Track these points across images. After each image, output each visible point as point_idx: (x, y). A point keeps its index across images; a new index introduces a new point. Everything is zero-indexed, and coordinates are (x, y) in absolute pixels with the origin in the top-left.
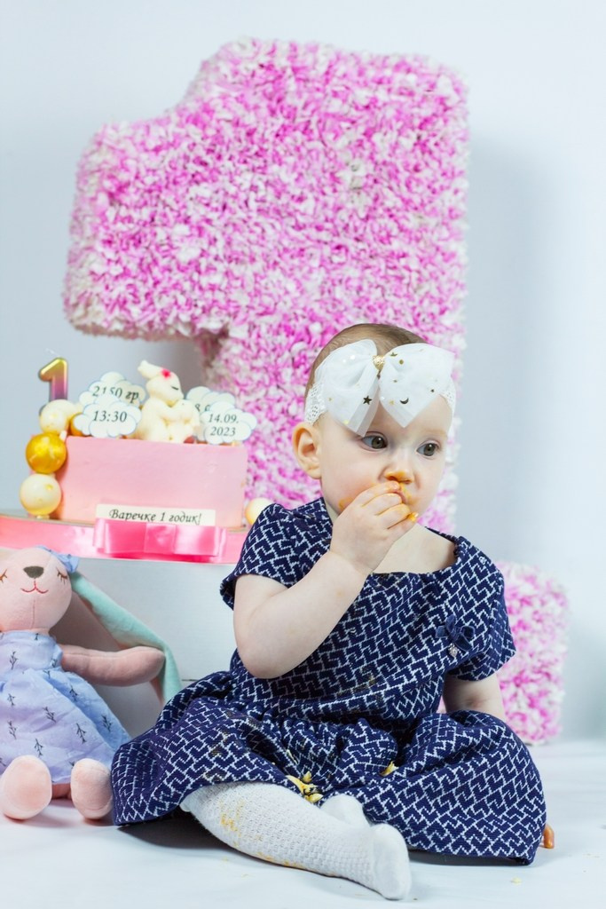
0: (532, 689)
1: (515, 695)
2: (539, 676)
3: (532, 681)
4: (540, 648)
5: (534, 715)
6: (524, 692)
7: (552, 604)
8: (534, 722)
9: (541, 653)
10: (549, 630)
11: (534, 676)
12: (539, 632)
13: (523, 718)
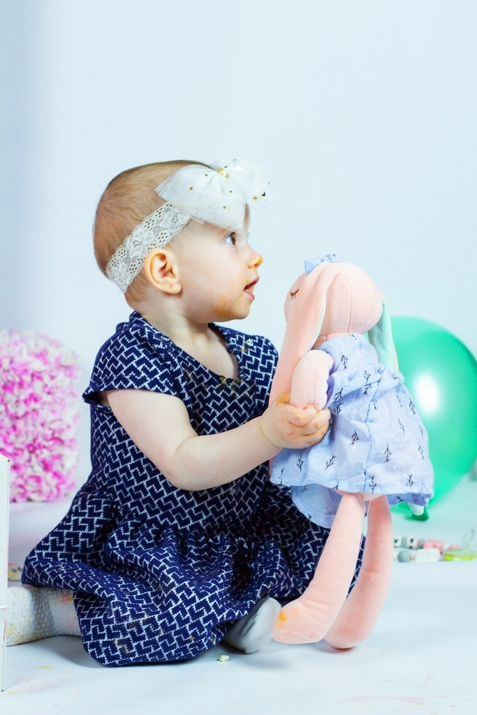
0: (45, 454)
1: (30, 460)
2: (51, 443)
3: (44, 447)
4: (50, 417)
5: (49, 477)
6: (37, 456)
7: (61, 376)
8: (48, 484)
9: (53, 422)
10: (59, 401)
11: (45, 443)
12: (49, 404)
13: (38, 479)
